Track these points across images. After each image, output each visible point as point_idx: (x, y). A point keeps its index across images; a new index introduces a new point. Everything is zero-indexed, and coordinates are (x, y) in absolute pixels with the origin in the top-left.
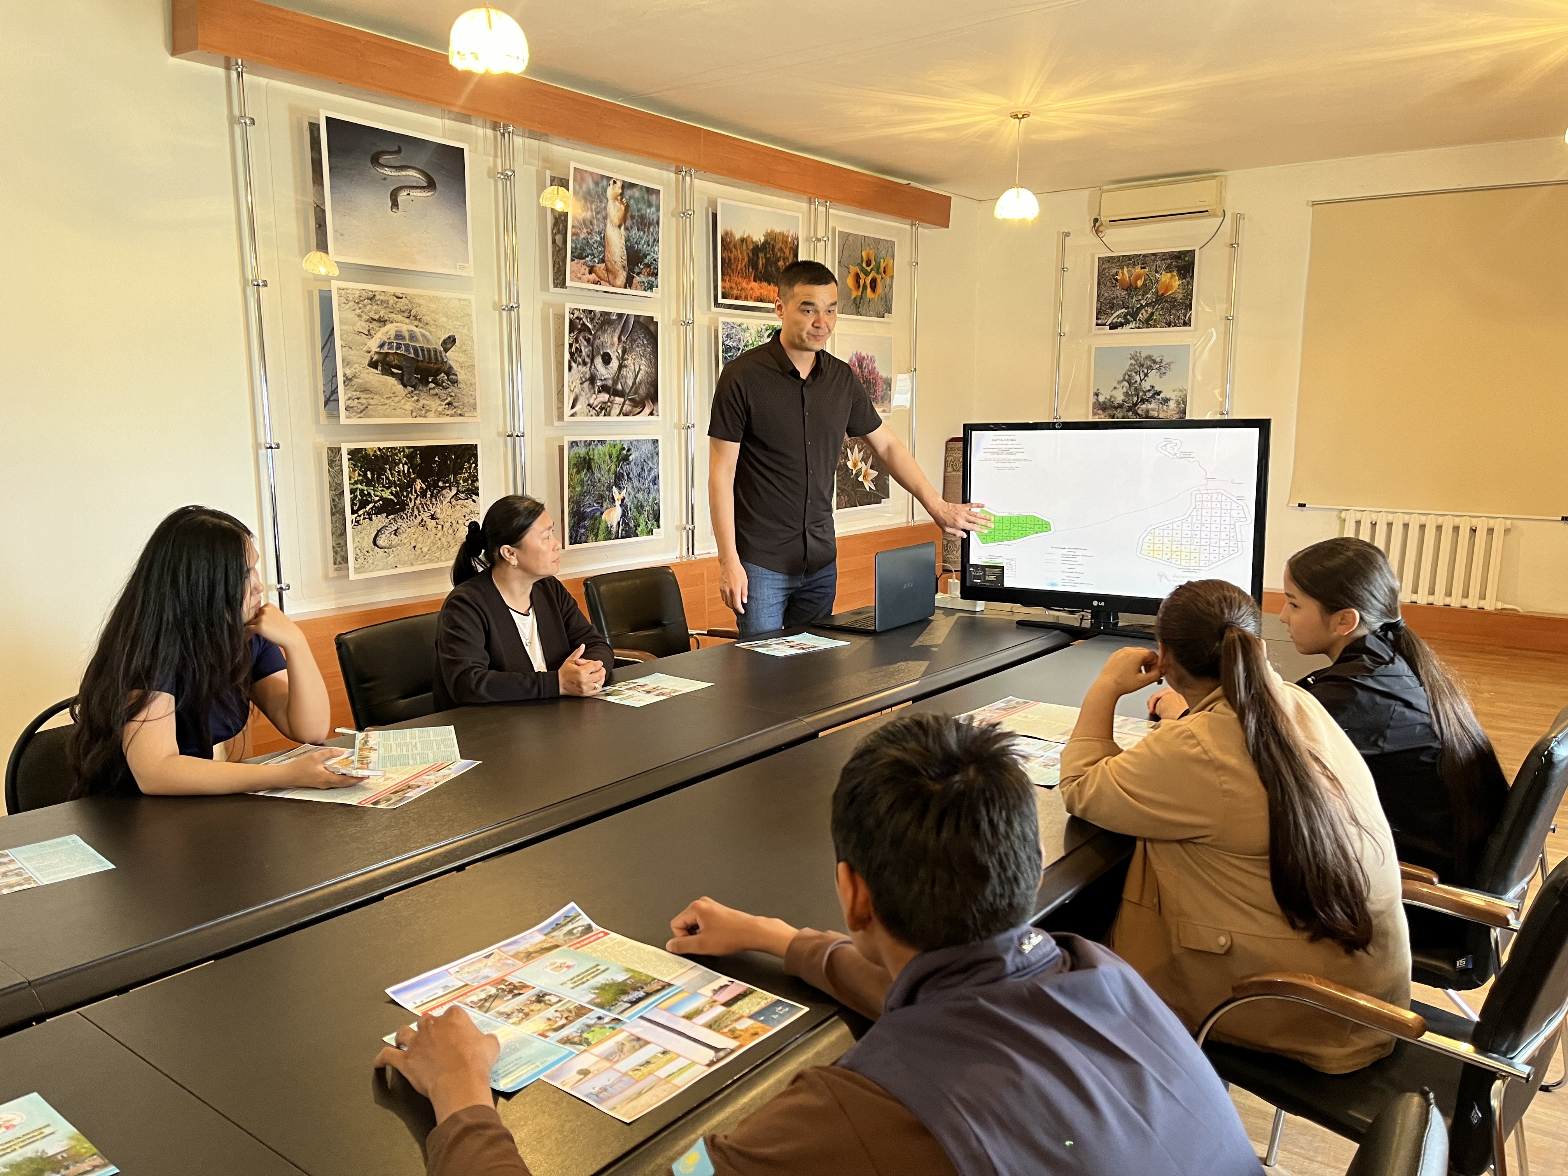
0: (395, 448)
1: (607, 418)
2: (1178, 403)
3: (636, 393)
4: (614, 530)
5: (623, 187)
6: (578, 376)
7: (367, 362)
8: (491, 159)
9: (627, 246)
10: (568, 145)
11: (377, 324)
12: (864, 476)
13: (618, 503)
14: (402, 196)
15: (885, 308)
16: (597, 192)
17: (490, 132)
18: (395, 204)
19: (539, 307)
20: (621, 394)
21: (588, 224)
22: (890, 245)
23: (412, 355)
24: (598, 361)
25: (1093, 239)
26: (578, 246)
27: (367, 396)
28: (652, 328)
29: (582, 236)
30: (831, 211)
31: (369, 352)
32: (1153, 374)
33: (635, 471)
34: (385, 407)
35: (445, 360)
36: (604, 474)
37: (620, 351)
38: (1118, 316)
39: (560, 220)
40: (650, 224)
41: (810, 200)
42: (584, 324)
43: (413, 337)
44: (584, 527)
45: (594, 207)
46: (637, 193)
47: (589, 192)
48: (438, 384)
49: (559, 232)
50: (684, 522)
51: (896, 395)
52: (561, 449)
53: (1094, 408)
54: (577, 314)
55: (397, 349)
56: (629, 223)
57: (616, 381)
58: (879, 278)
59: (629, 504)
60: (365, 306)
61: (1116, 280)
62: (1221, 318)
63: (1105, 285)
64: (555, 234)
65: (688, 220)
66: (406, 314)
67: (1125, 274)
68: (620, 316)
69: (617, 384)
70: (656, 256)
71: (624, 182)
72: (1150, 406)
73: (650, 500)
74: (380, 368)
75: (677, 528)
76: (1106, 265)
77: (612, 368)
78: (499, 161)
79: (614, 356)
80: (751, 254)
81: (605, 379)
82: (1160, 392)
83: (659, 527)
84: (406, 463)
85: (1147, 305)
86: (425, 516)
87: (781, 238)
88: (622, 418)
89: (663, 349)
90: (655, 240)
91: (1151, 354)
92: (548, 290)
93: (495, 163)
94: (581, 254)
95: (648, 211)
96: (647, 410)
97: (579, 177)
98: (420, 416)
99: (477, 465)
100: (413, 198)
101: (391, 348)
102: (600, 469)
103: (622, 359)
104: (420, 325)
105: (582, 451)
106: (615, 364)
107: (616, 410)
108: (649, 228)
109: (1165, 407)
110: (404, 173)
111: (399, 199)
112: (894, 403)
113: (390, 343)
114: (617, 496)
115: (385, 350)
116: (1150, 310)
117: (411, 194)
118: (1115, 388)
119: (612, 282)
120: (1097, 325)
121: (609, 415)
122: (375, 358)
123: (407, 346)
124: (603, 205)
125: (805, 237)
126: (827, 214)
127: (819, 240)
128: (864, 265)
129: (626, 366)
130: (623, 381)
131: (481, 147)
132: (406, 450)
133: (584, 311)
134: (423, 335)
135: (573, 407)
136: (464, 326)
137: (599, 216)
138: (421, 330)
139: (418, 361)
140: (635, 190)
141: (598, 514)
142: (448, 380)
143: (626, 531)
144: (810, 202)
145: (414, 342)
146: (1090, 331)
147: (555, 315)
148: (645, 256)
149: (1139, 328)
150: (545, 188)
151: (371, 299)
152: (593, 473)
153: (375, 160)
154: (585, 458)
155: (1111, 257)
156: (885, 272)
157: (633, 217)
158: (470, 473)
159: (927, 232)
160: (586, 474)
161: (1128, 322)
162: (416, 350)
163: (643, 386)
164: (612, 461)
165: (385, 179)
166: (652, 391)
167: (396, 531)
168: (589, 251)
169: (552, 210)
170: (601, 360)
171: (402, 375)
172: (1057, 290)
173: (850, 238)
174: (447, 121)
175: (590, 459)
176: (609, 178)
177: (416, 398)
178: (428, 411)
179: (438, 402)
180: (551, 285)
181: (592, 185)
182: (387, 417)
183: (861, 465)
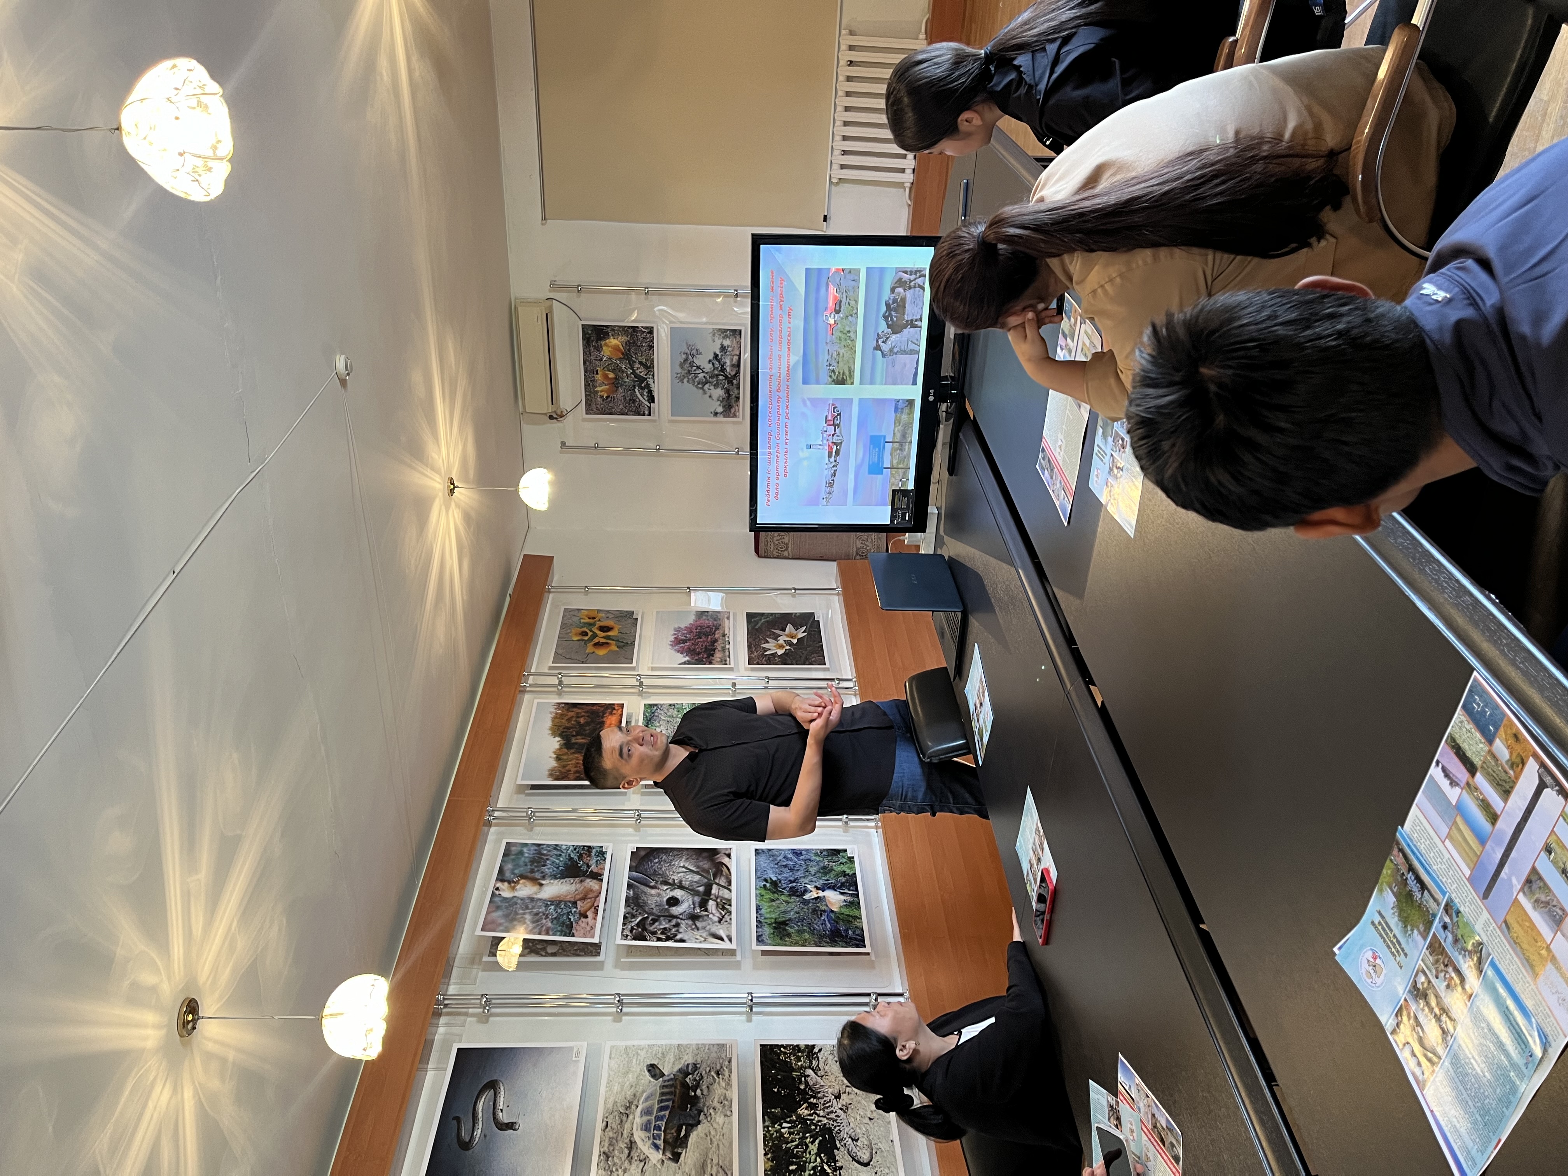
0: (765, 1136)
1: (734, 903)
2: (725, 337)
3: (708, 872)
4: (849, 899)
5: (502, 881)
6: (690, 932)
7: (674, 1164)
8: (469, 1019)
9: (561, 878)
10: (459, 936)
11: (634, 1151)
12: (792, 637)
13: (821, 894)
14: (504, 1117)
15: (630, 619)
16: (507, 908)
17: (443, 1020)
18: (511, 1126)
19: (619, 973)
20: (708, 888)
21: (537, 917)
22: (569, 613)
23: (667, 1113)
24: (675, 910)
25: (569, 420)
26: (559, 928)
27: (709, 1166)
28: (643, 853)
29: (550, 924)
30: (533, 670)
31: (663, 1161)
32: (697, 362)
33: (787, 874)
34: (721, 1146)
35: (672, 1076)
36: (792, 908)
37: (665, 888)
38: (642, 395)
39: (530, 947)
40: (540, 853)
41: (522, 691)
42: (638, 925)
43: (647, 1112)
44: (846, 931)
45: (521, 911)
46: (509, 866)
47: (506, 916)
48: (697, 1086)
49: (544, 949)
50: (840, 823)
51: (710, 607)
52: (764, 953)
53: (729, 417)
54: (627, 932)
55: (660, 1130)
56: (537, 875)
57: (695, 893)
58: (599, 624)
59: (822, 882)
60: (615, 1164)
61: (607, 397)
62: (646, 299)
63: (613, 408)
64: (547, 953)
65: (537, 814)
66: (624, 1118)
67: (602, 389)
68: (630, 886)
69: (698, 891)
70: (572, 848)
71: (497, 880)
72: (728, 363)
73: (818, 859)
74: (680, 1150)
75: (846, 831)
76: (593, 406)
77: (682, 897)
78: (471, 1010)
79: (672, 894)
80: (572, 751)
81: (694, 904)
82: (715, 354)
83: (845, 851)
84: (781, 1125)
85: (632, 368)
86: (836, 1105)
87: (557, 720)
88: (733, 887)
89: (662, 842)
90: (555, 849)
91: (678, 363)
92: (602, 963)
93: (473, 1015)
94: (567, 926)
95: (526, 855)
96: (726, 860)
97: (490, 926)
98: (731, 1107)
99: (782, 1046)
100: (505, 1106)
101: (659, 1136)
102: (785, 912)
103: (673, 885)
104: (635, 1103)
105: (767, 930)
106: (678, 893)
107: (725, 893)
108: (544, 855)
109: (730, 349)
110: (480, 1115)
111: (506, 1121)
112: (718, 608)
113: (654, 1138)
114: (815, 894)
115: (660, 1143)
116: (637, 365)
117: (501, 1107)
118: (710, 397)
119: (595, 894)
120: (649, 414)
121: (730, 900)
122: (669, 1155)
123: (658, 1118)
124: (519, 901)
125: (556, 697)
126: (536, 674)
127: (561, 683)
128: (586, 638)
129: (681, 882)
130: (695, 885)
131: (456, 1030)
132: (767, 1124)
133: (624, 924)
134: (646, 1100)
135: (722, 939)
136: (638, 1054)
137: (530, 907)
138: (641, 1102)
139: (673, 1107)
140: (506, 868)
141: (832, 915)
142: (693, 1074)
143: (850, 886)
144: (524, 691)
145: (652, 1110)
146: (654, 421)
147: (628, 956)
148: (571, 859)
149: (653, 375)
150: (497, 962)
151: (608, 1157)
152: (790, 920)
153: (466, 1146)
154: (775, 928)
155: (586, 403)
156: (594, 618)
157: (532, 871)
158: (790, 1054)
159: (557, 578)
160: (791, 927)
161: (648, 386)
162: (661, 1109)
163: (701, 864)
164: (778, 899)
165: (485, 1136)
166: (705, 854)
167: (853, 1140)
168: (565, 917)
169: (520, 956)
170: (674, 908)
171: (687, 1125)
172: (615, 453)
173: (560, 652)
174: (430, 1066)
175: (775, 923)
176: (493, 894)
177: (711, 1111)
178: (725, 1098)
179: (716, 1086)
180: (598, 959)
181: (499, 913)
182: (731, 1144)
183: (781, 640)
